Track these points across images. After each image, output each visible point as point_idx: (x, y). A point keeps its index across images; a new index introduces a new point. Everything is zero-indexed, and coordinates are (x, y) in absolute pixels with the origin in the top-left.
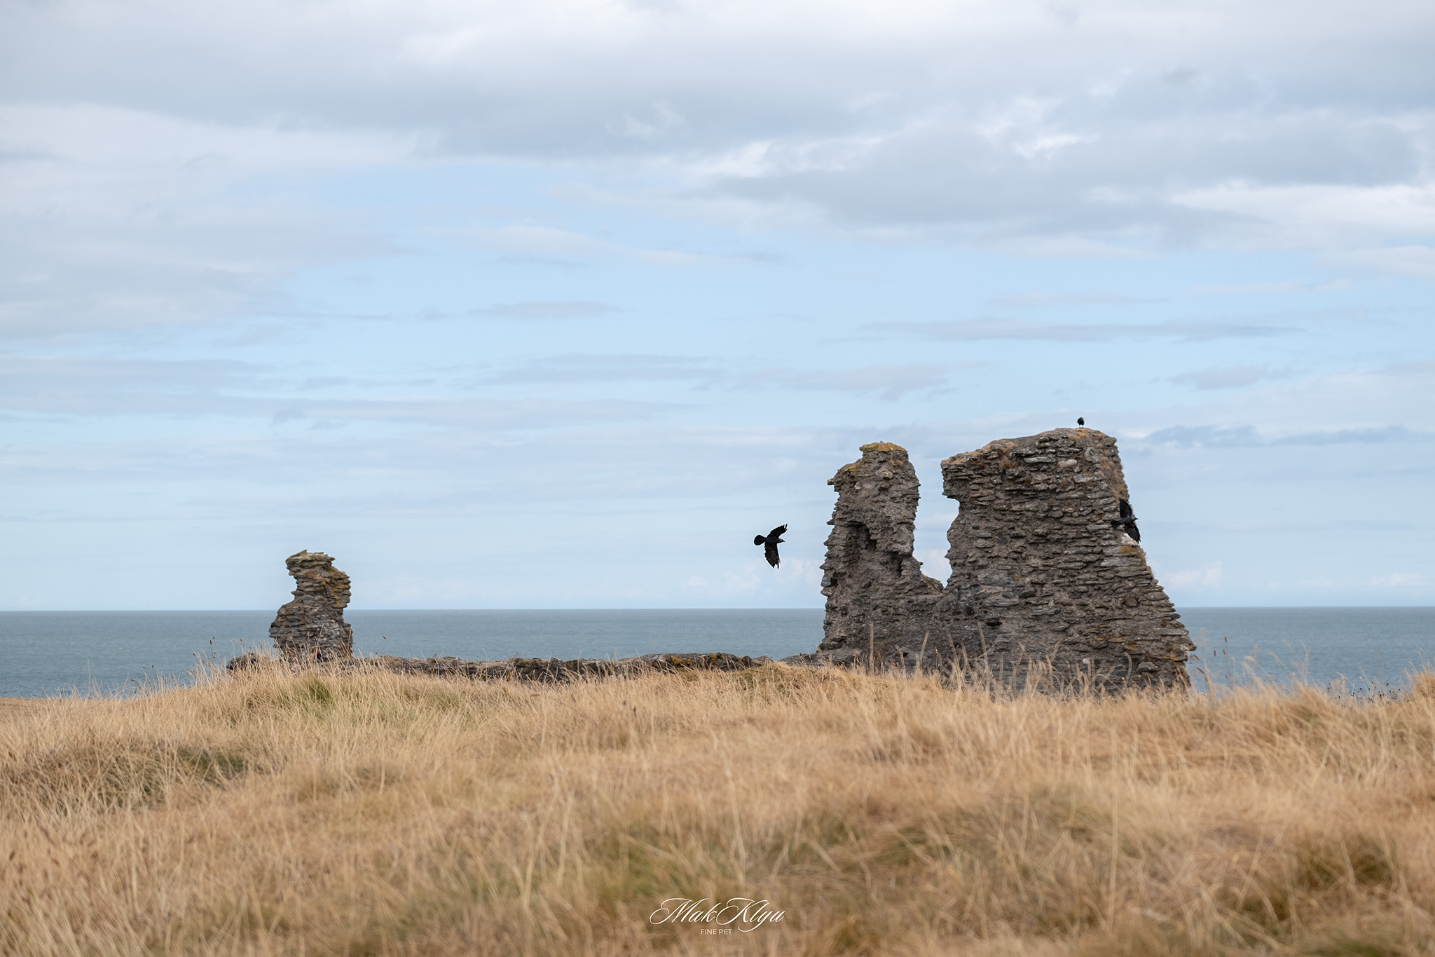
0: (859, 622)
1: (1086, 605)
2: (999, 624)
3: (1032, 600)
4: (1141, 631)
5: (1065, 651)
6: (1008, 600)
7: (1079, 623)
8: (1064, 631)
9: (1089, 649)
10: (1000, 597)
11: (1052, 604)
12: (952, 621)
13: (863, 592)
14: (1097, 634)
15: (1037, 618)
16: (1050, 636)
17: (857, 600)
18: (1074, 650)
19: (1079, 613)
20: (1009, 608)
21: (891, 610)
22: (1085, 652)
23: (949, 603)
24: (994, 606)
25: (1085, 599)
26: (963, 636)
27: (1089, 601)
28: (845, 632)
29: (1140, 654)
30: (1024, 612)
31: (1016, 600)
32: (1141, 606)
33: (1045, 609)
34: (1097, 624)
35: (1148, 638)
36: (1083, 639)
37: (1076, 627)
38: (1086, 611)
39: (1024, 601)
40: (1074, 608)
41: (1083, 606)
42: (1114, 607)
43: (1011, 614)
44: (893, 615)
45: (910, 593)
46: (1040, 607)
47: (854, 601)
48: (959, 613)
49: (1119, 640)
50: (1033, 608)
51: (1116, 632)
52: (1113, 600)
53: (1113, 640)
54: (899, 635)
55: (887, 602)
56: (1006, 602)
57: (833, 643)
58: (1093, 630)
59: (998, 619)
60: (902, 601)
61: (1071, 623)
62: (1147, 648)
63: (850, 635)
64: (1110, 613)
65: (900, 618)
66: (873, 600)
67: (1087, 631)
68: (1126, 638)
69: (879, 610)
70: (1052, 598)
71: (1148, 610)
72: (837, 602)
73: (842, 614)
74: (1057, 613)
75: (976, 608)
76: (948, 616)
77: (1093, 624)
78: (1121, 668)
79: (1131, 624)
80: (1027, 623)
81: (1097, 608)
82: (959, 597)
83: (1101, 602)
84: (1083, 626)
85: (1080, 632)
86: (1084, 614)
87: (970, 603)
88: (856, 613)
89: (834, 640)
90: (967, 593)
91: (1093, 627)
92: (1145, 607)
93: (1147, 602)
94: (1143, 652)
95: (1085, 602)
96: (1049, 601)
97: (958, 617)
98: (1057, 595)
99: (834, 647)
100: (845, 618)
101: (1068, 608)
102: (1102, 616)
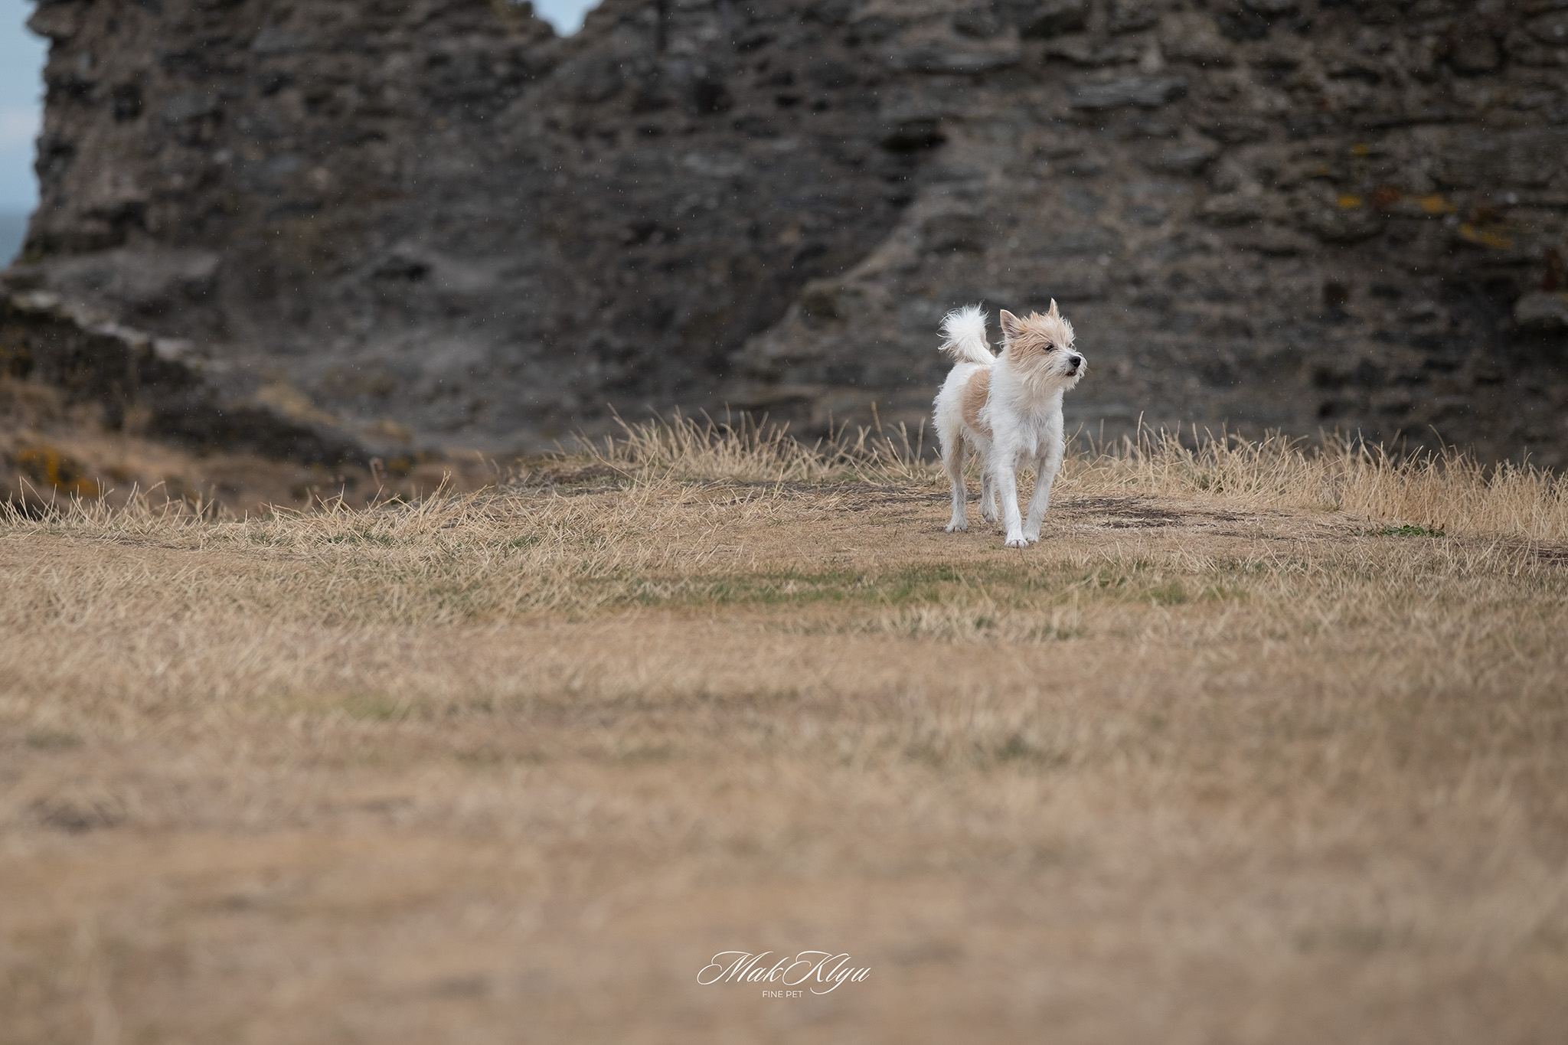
0: (195, 142)
1: (1288, 66)
2: (935, 141)
3: (1075, 47)
4: (1518, 170)
5: (1205, 249)
6: (975, 45)
7: (1259, 137)
8: (1201, 171)
9: (1305, 242)
10: (943, 32)
11: (1152, 60)
12: (627, 139)
13: (211, 24)
14: (1334, 182)
15: (1092, 117)
16: (1143, 189)
17: (189, 56)
18: (1237, 248)
19: (1263, 99)
20: (977, 77)
21: (349, 96)
22: (1288, 253)
23: (613, 67)
24: (923, 68)
25: (1284, 42)
26: (677, 197)
27: (1301, 50)
28: (142, 181)
29: (1524, 263)
30: (1037, 95)
31: (1008, 45)
32: (1513, 71)
33: (1128, 83)
34: (1331, 144)
35: (1547, 197)
36: (1277, 204)
37: (1250, 153)
38: (1290, 90)
39: (1038, 48)
40: (1241, 76)
41: (1277, 70)
42: (1402, 73)
43: (984, 103)
44: (361, 112)
45: (435, 26)
46: (1106, 74)
47: (170, 63)
48: (662, 105)
49: (1434, 204)
50: (1076, 77)
51: (1418, 174)
52: (1401, 45)
53: (1406, 204)
54: (384, 195)
55: (326, 65)
56: (969, 55)
57: (91, 226)
58: (1319, 166)
59: (931, 122)
60: (396, 62)
61: (1227, 139)
62: (1548, 239)
63: (162, 197)
64: (1384, 96)
65: (390, 126)
66: (262, 56)
67: (1293, 171)
68: (1459, 198)
69: (291, 98)
70: (1150, 38)
71: (1544, 85)
72: (94, 62)
73: (120, 116)
74: (1174, 95)
75: (741, 84)
76: (607, 116)
77: (1317, 143)
78: (1428, 317)
79: (1473, 142)
80: (1050, 140)
81: (1333, 76)
82: (662, 43)
83: (1350, 55)
84: (1276, 152)
85: (1267, 176)
86: (1282, 102)
87: (714, 69)
88: (181, 107)
89: (97, 214)
90: (699, 24)
91: (1320, 154)
92: (1527, 74)
93: (1537, 53)
94: (1535, 251)
95: (1288, 53)
96: (1141, 48)
97: (658, 119)
98: (1173, 25)
99: (96, 245)
100: (127, 132)
101: (1217, 77)
102: (1354, 110)
